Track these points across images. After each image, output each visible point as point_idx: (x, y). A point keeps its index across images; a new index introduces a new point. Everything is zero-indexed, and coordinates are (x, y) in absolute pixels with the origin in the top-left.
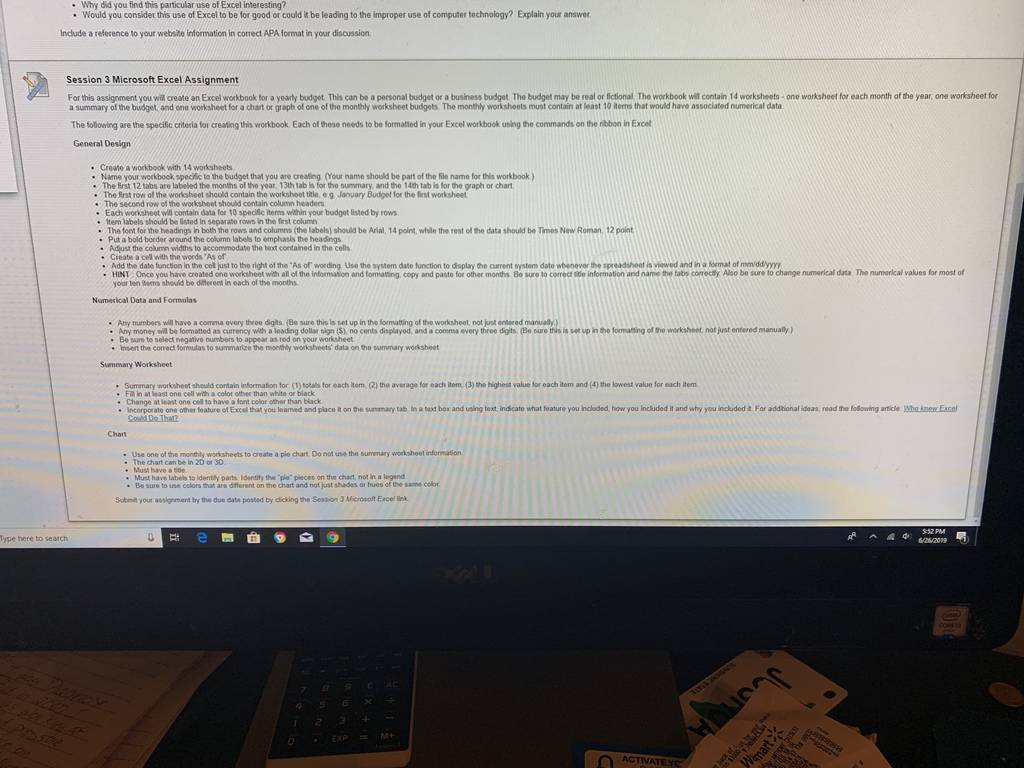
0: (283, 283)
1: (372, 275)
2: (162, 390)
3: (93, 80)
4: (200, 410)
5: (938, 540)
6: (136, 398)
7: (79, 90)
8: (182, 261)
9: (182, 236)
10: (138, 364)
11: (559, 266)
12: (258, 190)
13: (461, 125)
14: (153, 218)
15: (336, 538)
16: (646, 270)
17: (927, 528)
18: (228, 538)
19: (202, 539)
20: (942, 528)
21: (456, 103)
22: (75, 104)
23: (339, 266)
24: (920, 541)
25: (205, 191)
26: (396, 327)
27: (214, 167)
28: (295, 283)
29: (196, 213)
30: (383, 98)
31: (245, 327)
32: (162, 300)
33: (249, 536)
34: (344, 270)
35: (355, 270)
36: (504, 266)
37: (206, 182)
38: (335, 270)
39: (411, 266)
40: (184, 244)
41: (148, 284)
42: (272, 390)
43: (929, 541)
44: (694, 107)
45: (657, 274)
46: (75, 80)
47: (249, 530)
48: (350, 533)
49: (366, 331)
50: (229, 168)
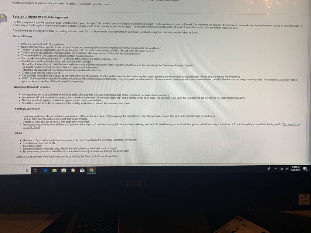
0: (79, 82)
1: (108, 79)
2: (36, 118)
3: (21, 17)
4: (48, 125)
5: (297, 170)
6: (26, 120)
7: (16, 20)
8: (46, 74)
9: (46, 66)
10: (28, 109)
11: (169, 77)
12: (72, 52)
13: (138, 32)
14: (37, 60)
15: (92, 170)
16: (197, 78)
17: (294, 166)
18: (54, 170)
19: (45, 171)
20: (298, 166)
21: (137, 26)
22: (15, 24)
23: (97, 76)
24: (292, 170)
25: (55, 52)
26: (116, 96)
27: (58, 44)
28: (83, 82)
29: (51, 59)
30: (114, 24)
31: (65, 96)
32: (38, 87)
33: (62, 170)
34: (99, 77)
35: (103, 78)
36: (152, 77)
37: (55, 49)
38: (96, 78)
39: (121, 76)
40: (47, 69)
41: (34, 82)
42: (73, 118)
43: (294, 170)
44: (211, 28)
45: (201, 80)
46: (15, 17)
47: (62, 168)
48: (98, 169)
49: (105, 98)
50: (63, 44)
